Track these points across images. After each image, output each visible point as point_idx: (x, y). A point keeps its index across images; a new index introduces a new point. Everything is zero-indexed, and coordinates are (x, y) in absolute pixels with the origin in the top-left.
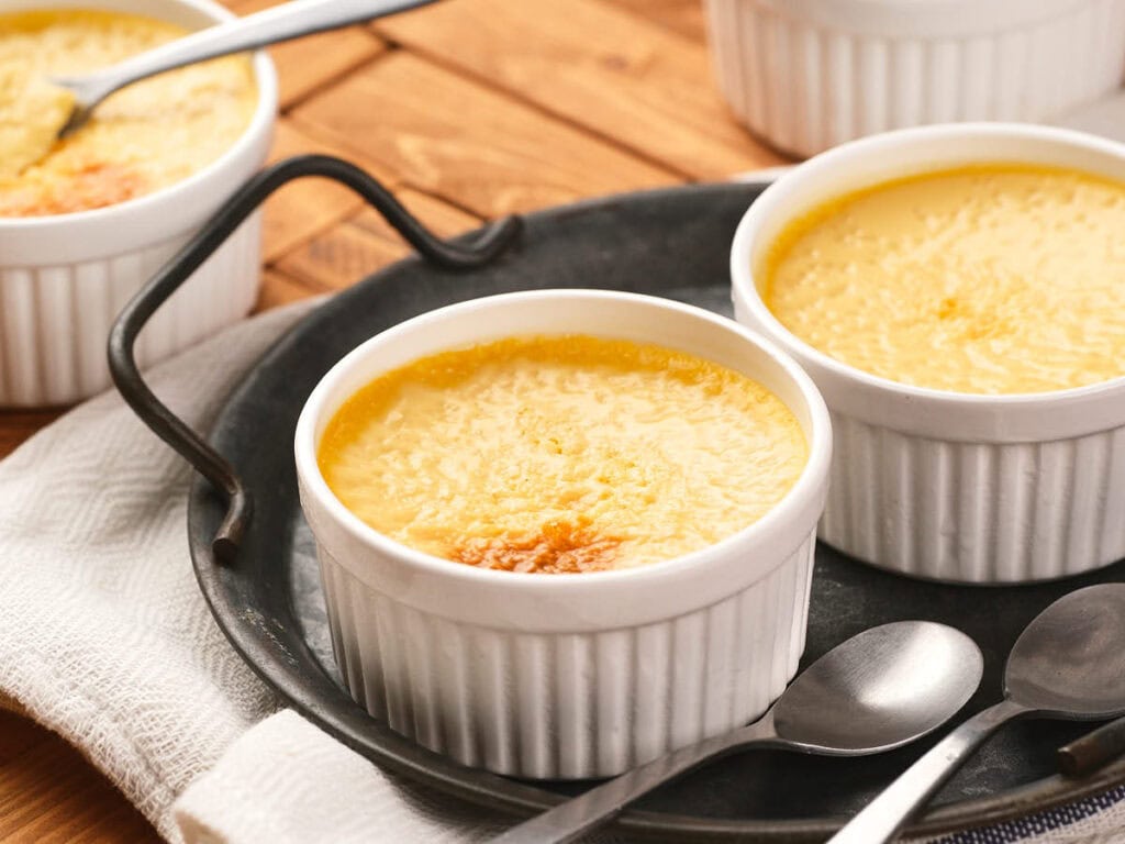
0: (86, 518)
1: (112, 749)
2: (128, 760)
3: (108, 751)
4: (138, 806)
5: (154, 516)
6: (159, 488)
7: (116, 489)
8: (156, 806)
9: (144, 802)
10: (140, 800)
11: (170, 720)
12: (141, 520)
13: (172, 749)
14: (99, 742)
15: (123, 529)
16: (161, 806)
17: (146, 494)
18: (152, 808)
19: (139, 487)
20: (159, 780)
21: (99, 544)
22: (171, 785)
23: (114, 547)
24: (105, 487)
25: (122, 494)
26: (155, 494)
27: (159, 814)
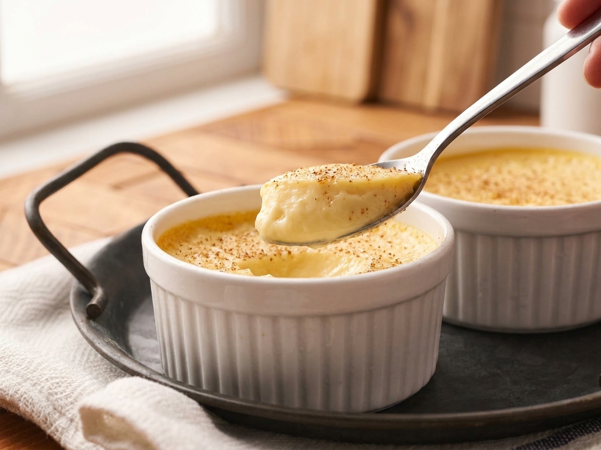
0: (11, 312)
1: (32, 400)
2: (42, 405)
3: (30, 401)
4: (49, 432)
5: (50, 316)
6: (53, 303)
7: (27, 301)
8: (60, 429)
9: (53, 428)
10: (49, 428)
11: (68, 383)
12: (42, 317)
13: (69, 397)
14: (24, 396)
15: (32, 320)
16: (63, 428)
17: (45, 304)
18: (57, 431)
19: (41, 301)
20: (62, 414)
21: (19, 325)
22: (70, 416)
23: (27, 328)
24: (21, 299)
25: (30, 303)
26: (51, 306)
27: (62, 433)
